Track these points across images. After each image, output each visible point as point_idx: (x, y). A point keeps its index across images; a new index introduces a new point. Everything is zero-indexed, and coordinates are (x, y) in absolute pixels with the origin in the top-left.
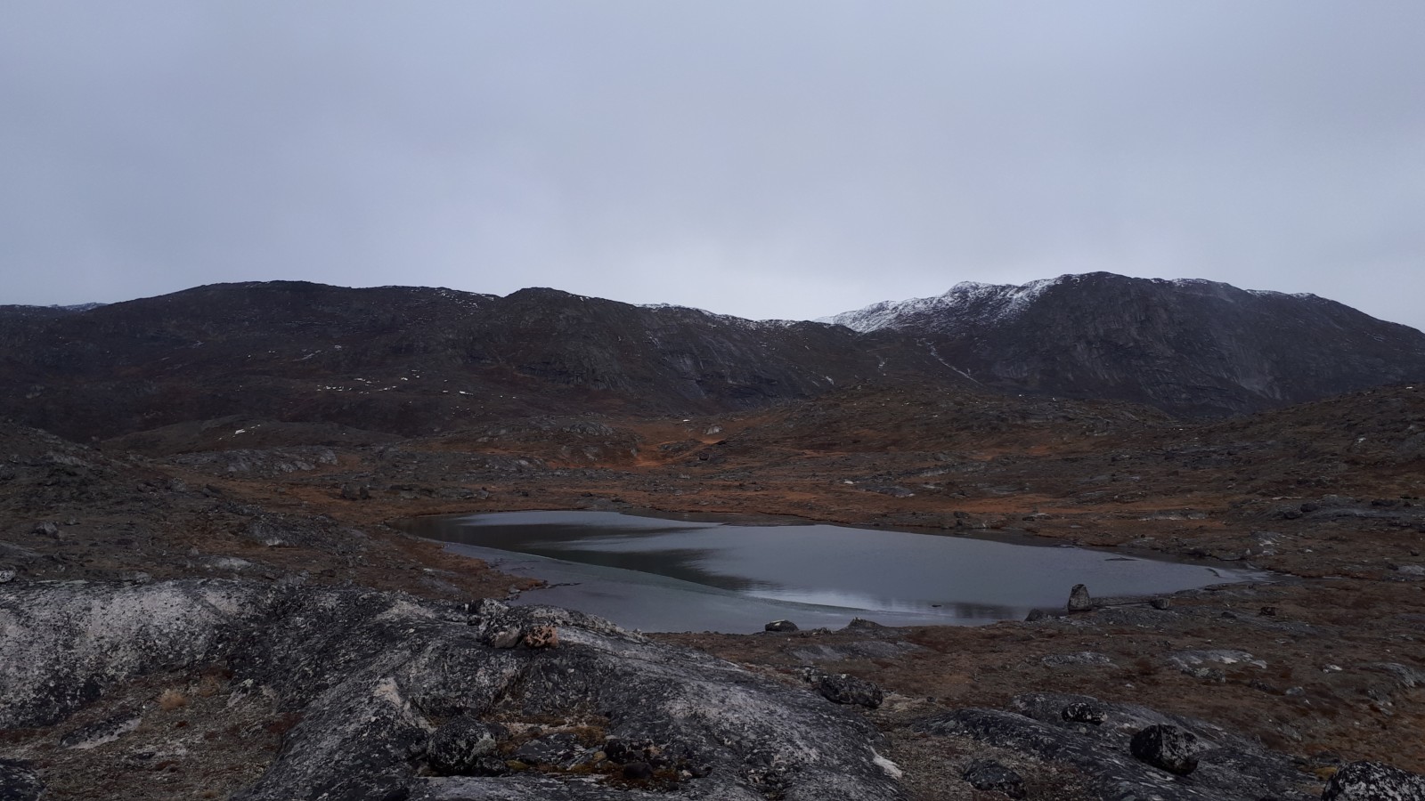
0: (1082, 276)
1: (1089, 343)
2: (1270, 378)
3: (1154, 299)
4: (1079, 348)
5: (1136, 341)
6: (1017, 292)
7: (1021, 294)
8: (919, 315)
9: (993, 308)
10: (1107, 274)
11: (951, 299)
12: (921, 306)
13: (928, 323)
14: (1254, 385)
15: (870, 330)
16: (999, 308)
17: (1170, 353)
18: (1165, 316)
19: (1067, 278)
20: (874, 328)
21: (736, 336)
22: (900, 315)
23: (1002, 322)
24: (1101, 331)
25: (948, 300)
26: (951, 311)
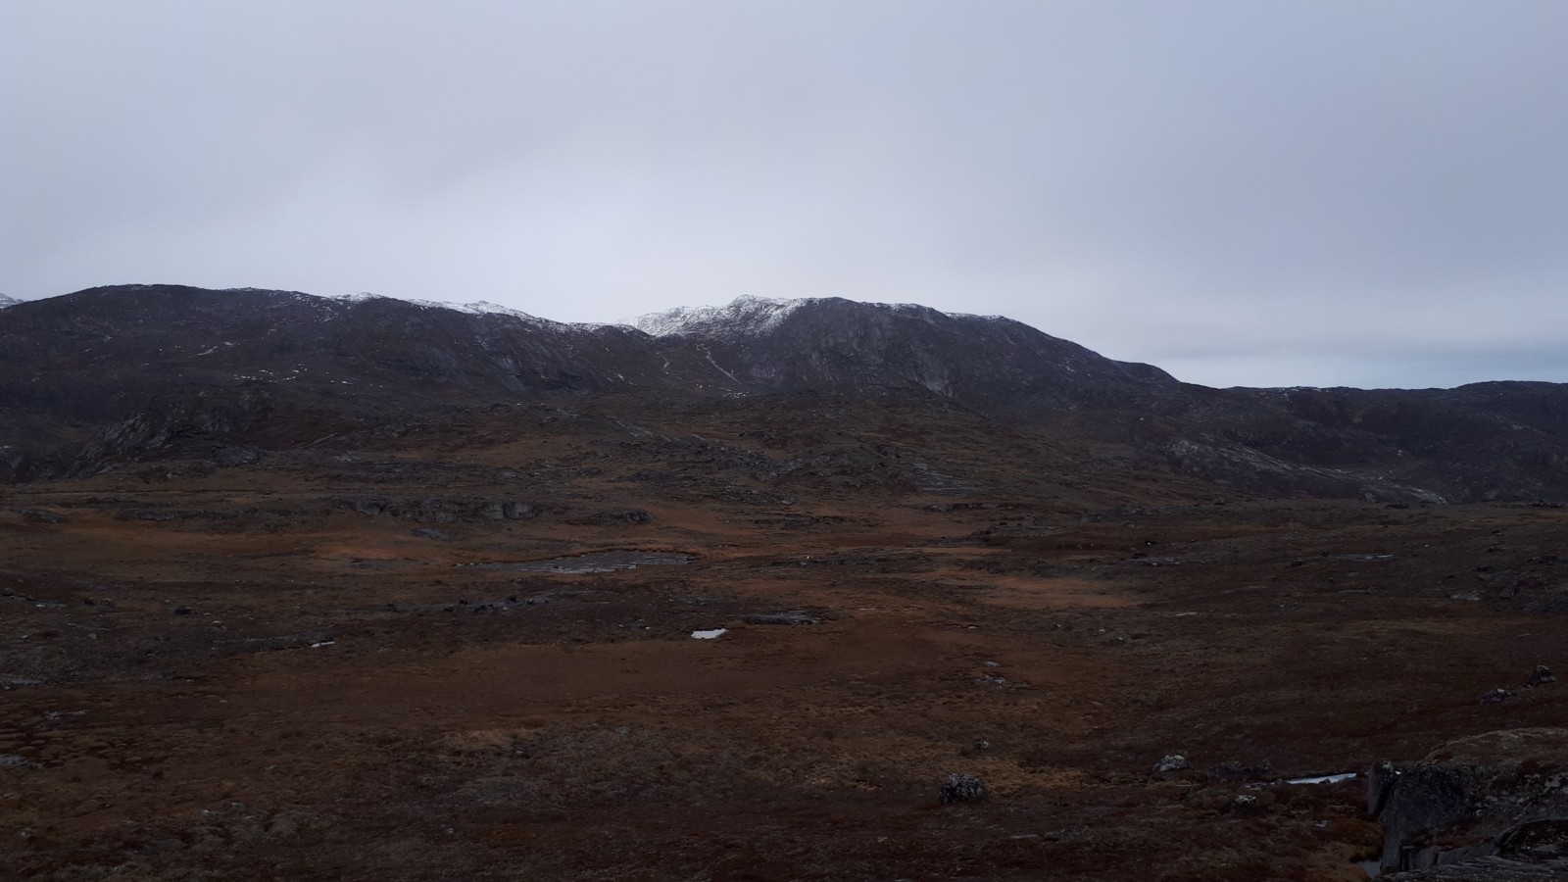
0: (821, 300)
1: (821, 353)
2: (947, 382)
3: (872, 320)
4: (814, 357)
5: (855, 352)
6: (777, 309)
7: (778, 311)
8: (701, 324)
9: (758, 321)
10: (840, 299)
11: (727, 312)
12: (704, 317)
13: (708, 331)
14: (935, 386)
15: (662, 335)
16: (762, 322)
17: (880, 361)
18: (878, 334)
19: (810, 302)
20: (666, 333)
21: (548, 340)
22: (686, 323)
23: (763, 333)
24: (831, 344)
25: (725, 313)
26: (726, 322)
